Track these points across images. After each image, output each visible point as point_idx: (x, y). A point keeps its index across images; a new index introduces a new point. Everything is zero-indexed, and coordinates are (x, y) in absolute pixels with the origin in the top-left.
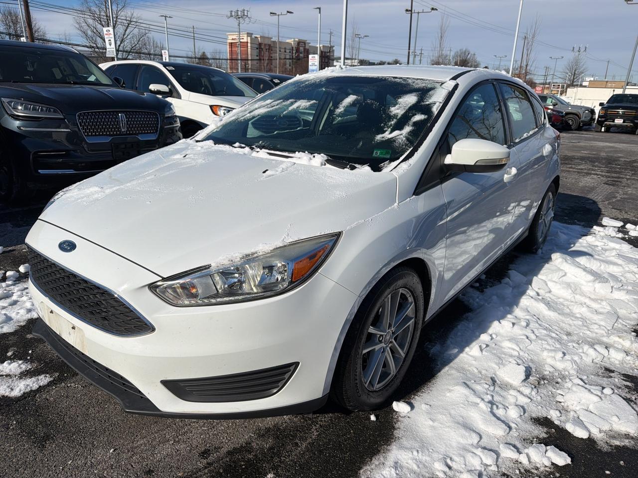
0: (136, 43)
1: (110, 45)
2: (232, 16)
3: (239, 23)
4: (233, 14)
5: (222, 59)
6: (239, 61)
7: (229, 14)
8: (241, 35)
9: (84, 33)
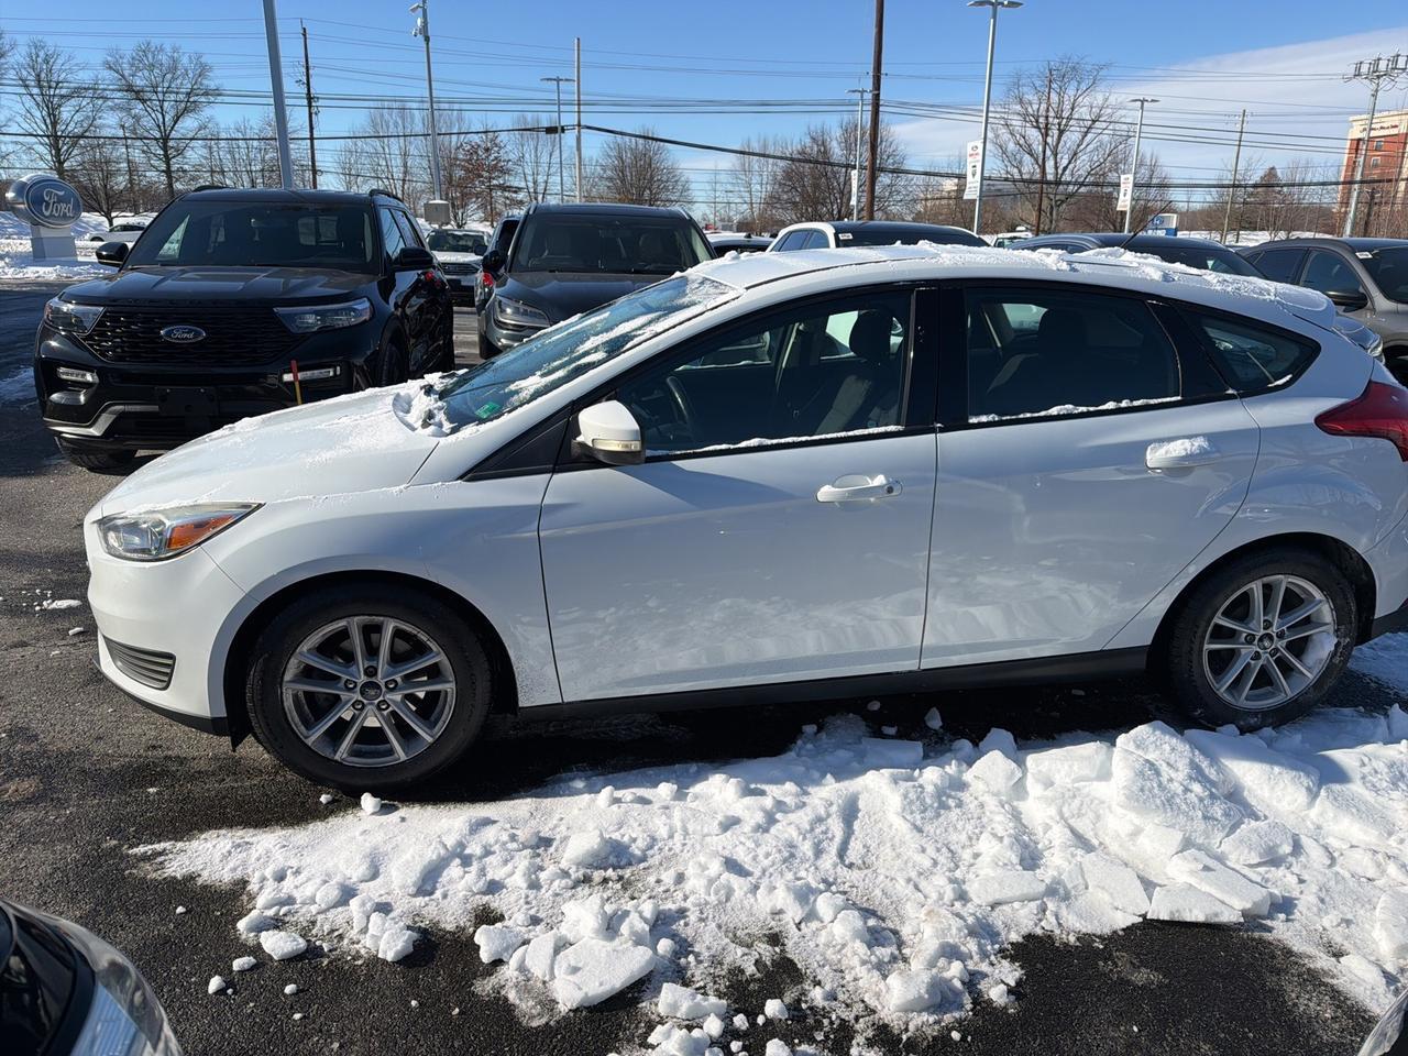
0: (1102, 160)
1: (974, 175)
2: (1358, 74)
3: (1377, 91)
4: (1364, 69)
5: (1309, 184)
6: (1356, 186)
7: (1351, 70)
8: (1374, 121)
9: (1001, 147)
